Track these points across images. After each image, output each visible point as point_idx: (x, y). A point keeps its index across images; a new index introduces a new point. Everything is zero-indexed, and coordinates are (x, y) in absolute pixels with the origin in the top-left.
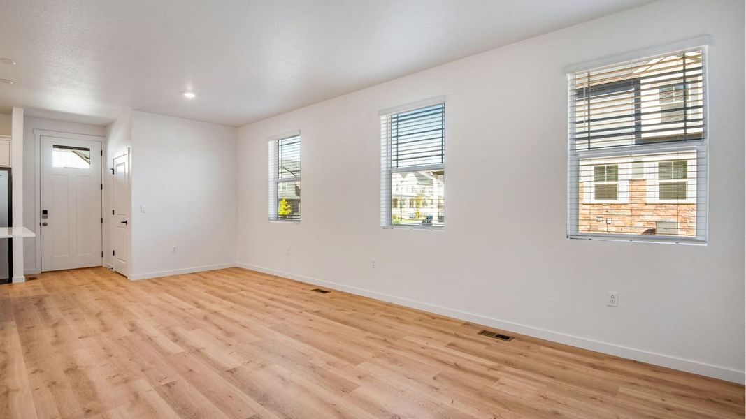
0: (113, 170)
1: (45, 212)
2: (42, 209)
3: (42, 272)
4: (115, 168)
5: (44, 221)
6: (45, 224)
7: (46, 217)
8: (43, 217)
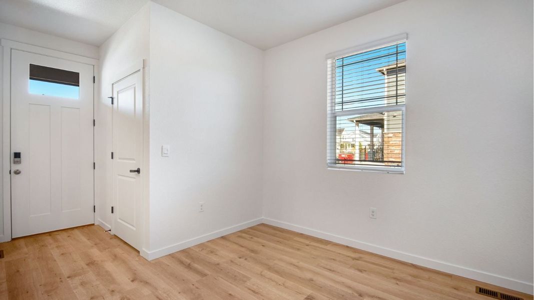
0: (112, 98)
1: (17, 155)
2: (13, 152)
3: (13, 239)
4: (115, 96)
5: (15, 167)
6: (17, 173)
7: (20, 162)
8: (15, 163)
